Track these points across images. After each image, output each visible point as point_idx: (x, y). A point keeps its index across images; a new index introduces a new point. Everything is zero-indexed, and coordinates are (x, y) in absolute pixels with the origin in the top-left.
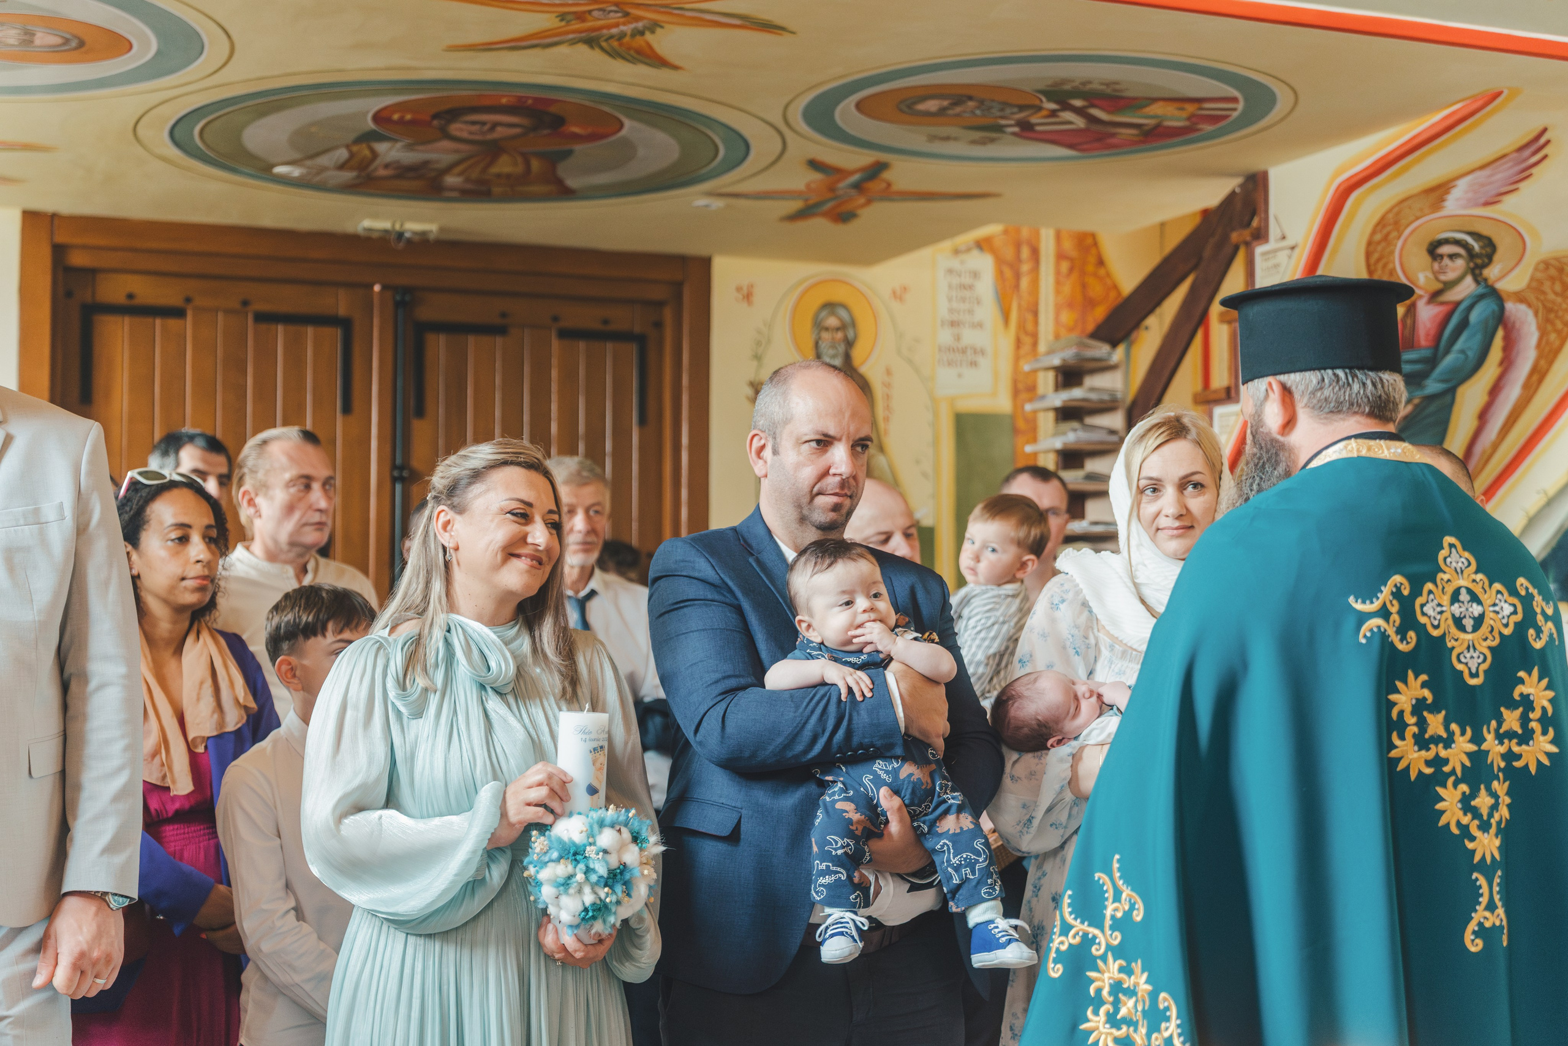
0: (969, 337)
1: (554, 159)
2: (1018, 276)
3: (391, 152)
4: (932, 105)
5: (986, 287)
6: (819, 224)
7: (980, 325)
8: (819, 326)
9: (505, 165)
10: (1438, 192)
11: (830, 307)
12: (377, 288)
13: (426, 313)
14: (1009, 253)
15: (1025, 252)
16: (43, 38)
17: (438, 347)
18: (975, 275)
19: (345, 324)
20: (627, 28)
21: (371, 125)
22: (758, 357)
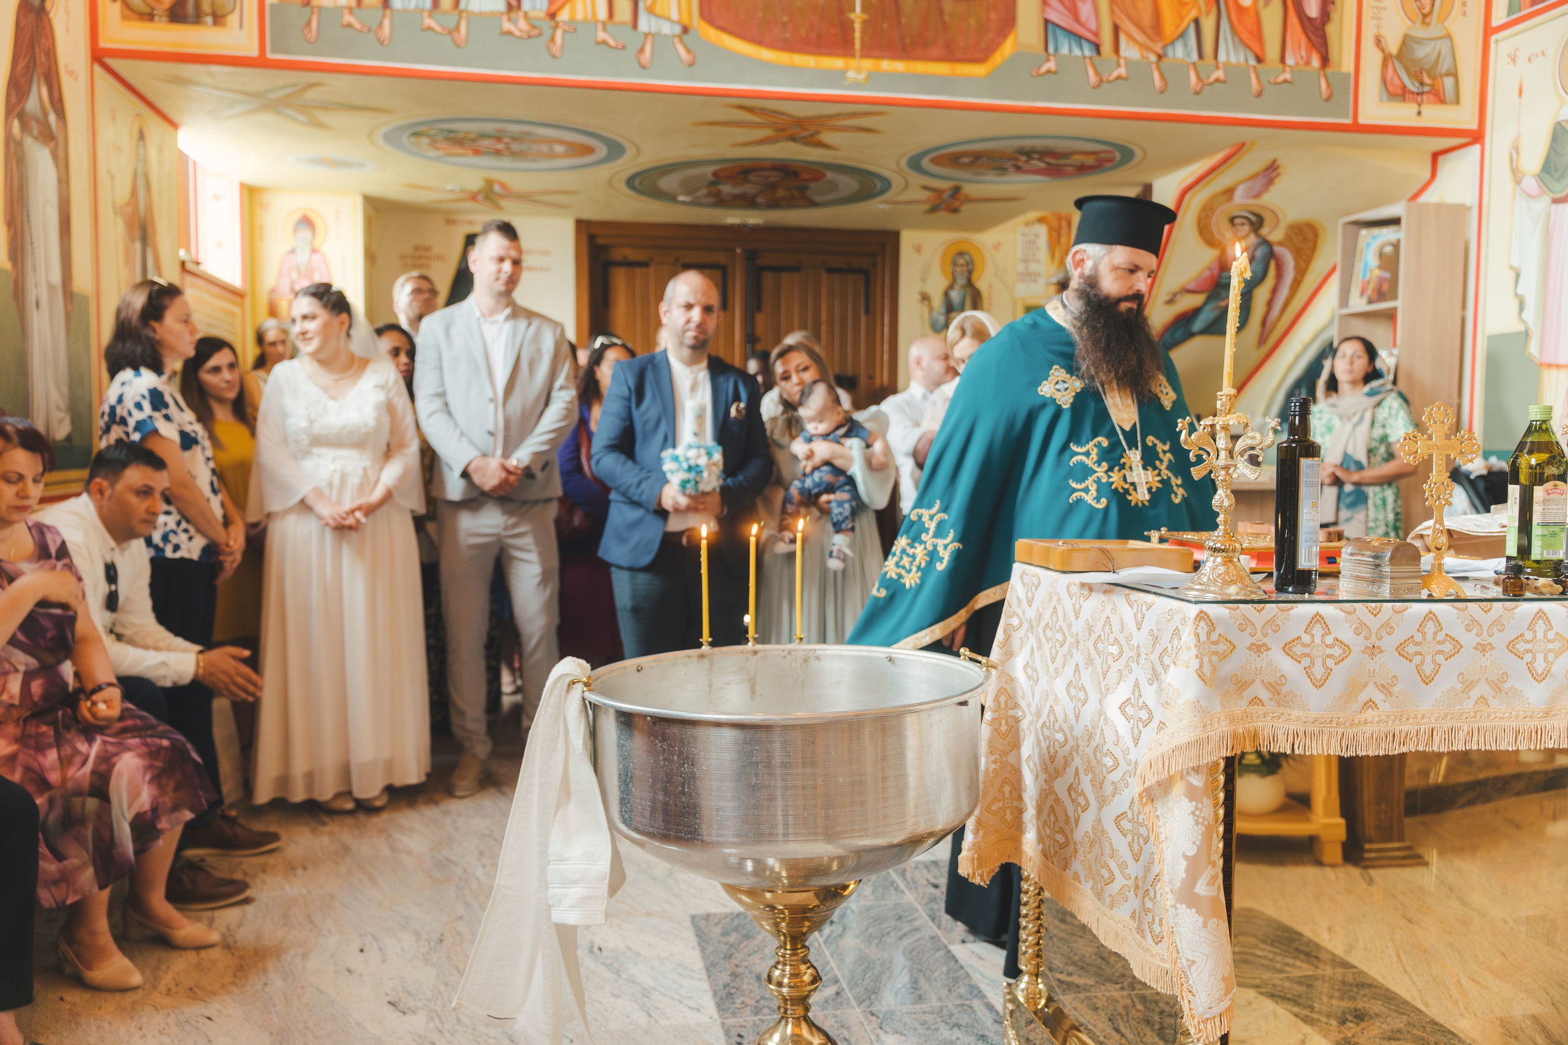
0: (1034, 267)
1: (803, 189)
2: (1059, 236)
3: (727, 189)
4: (966, 160)
5: (1043, 241)
6: (943, 215)
7: (1038, 261)
8: (955, 264)
9: (780, 193)
10: (1229, 192)
11: (961, 254)
12: (738, 251)
13: (762, 261)
14: (1055, 224)
15: (1064, 223)
16: (559, 149)
17: (768, 278)
18: (1037, 236)
19: (723, 268)
20: (806, 134)
21: (711, 178)
22: (923, 280)
